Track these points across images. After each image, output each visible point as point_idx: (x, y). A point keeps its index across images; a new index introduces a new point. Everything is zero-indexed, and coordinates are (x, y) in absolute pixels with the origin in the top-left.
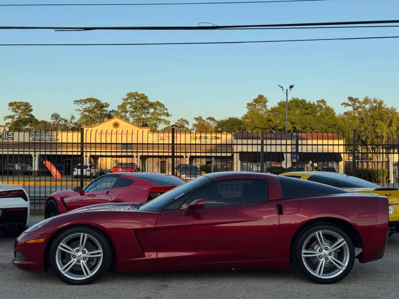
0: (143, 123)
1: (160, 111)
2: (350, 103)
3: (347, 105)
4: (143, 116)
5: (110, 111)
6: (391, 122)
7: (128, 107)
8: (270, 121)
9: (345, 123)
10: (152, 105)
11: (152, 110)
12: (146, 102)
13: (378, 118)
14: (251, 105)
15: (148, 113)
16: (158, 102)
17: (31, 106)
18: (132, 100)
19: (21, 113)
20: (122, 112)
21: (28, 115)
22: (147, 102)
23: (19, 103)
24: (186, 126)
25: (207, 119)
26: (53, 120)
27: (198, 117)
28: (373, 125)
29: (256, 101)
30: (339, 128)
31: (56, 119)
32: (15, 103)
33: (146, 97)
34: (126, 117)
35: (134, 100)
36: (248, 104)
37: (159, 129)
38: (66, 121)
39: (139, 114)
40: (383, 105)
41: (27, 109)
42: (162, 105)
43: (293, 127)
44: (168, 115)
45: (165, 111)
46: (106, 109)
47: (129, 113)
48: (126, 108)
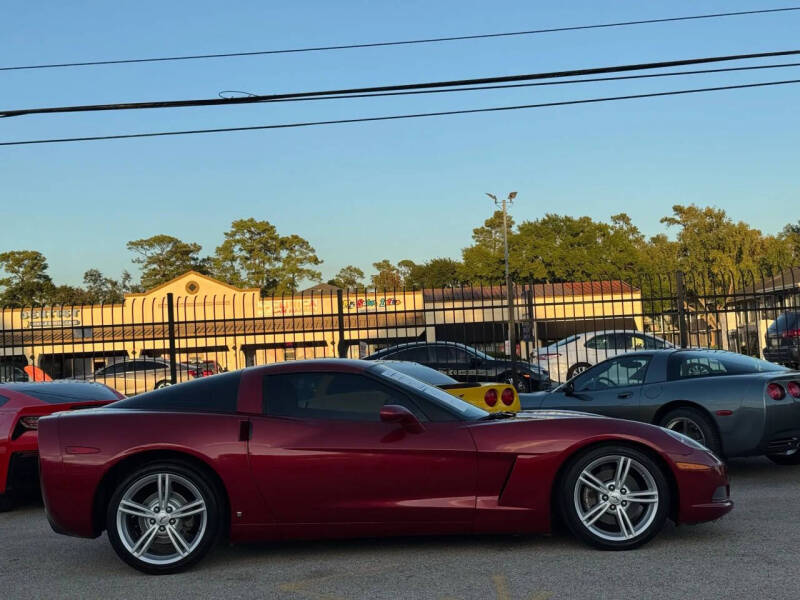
0: (268, 280)
1: (302, 253)
2: (678, 218)
3: (671, 221)
4: (267, 266)
5: (204, 260)
6: (741, 252)
7: (236, 249)
8: (504, 262)
9: (652, 258)
10: (283, 243)
11: (284, 254)
12: (272, 239)
13: (715, 245)
14: (482, 233)
15: (277, 259)
16: (296, 237)
17: (44, 259)
18: (244, 234)
19: (24, 273)
20: (225, 259)
21: (40, 277)
22: (275, 238)
23: (19, 253)
24: (358, 281)
25: (399, 264)
26: (89, 285)
27: (381, 261)
28: (707, 260)
29: (491, 224)
30: (642, 270)
31: (95, 281)
32: (13, 253)
33: (272, 227)
34: (234, 269)
35: (248, 235)
36: (476, 232)
37: (299, 289)
38: (114, 284)
39: (260, 262)
40: (725, 220)
41: (35, 265)
42: (304, 243)
43: (549, 272)
44: (316, 261)
45: (311, 254)
46: (195, 256)
47: (238, 261)
48: (232, 252)
